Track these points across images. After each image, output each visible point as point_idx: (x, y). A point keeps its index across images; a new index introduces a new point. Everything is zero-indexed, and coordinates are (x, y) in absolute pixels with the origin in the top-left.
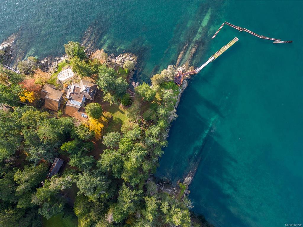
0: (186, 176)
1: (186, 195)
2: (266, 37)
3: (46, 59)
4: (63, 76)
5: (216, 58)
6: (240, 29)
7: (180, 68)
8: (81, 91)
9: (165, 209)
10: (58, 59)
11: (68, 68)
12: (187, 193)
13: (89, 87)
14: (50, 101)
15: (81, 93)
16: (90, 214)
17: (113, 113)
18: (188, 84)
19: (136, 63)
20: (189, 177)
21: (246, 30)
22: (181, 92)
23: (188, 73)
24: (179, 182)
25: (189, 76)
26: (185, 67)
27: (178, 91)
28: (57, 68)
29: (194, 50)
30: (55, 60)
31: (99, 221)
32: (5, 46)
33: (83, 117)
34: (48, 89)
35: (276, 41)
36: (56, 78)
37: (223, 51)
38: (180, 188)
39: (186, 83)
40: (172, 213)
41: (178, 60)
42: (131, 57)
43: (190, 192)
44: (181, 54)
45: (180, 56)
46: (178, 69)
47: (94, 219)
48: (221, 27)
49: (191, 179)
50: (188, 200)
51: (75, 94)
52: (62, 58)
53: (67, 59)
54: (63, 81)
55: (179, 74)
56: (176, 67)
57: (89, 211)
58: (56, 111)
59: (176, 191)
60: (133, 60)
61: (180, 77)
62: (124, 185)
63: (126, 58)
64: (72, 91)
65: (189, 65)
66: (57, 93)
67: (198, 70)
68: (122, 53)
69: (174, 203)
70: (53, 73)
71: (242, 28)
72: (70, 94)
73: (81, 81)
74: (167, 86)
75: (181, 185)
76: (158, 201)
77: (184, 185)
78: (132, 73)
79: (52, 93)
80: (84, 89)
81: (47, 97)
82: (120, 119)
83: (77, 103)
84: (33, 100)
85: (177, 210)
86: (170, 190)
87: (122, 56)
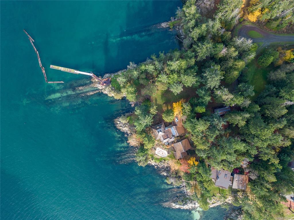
0: (163, 28)
1: (175, 19)
2: (34, 49)
3: (162, 174)
4: (163, 153)
5: (74, 70)
6: (43, 69)
7: (99, 87)
8: (164, 134)
9: (193, 22)
10: (156, 167)
11: (156, 154)
12: (173, 18)
13: (157, 131)
14: (184, 147)
15: (165, 133)
16: (232, 65)
17: (161, 105)
18: (105, 74)
19: (118, 117)
20: (163, 25)
21: (41, 65)
22: (113, 74)
23: (99, 79)
24: (170, 30)
25: (99, 78)
26: (96, 85)
27: (114, 77)
28: (162, 162)
29: (80, 88)
30: (158, 167)
31: (232, 57)
32: (175, 205)
33: (178, 120)
34: (179, 155)
35: (32, 40)
36: (168, 156)
37: (66, 69)
38: (174, 26)
39: (105, 76)
40: (191, 16)
41: (95, 92)
42: (118, 124)
43: (171, 18)
44: (89, 94)
45: (91, 93)
46: (100, 88)
47: (232, 60)
48: (52, 82)
49: (162, 24)
50: (177, 14)
51: (169, 136)
52: (153, 164)
53: (151, 160)
54: (166, 151)
55: (103, 85)
56: (100, 90)
57: (231, 68)
58: (188, 139)
59: (178, 27)
60: (118, 121)
61: (105, 82)
62: (199, 59)
63: (121, 126)
64: (168, 139)
65: (92, 83)
66: (176, 148)
67: (91, 75)
68: (120, 131)
69: (185, 21)
70: (166, 161)
71: (41, 69)
72: (170, 139)
73: (157, 139)
74: (117, 86)
75: (171, 27)
76: (191, 31)
77: (170, 25)
78: (127, 114)
79: (179, 150)
80: (160, 133)
81: (184, 151)
82: (161, 98)
83: (173, 130)
84: (192, 158)
85: (187, 15)
86: (181, 31)
87: (121, 129)
